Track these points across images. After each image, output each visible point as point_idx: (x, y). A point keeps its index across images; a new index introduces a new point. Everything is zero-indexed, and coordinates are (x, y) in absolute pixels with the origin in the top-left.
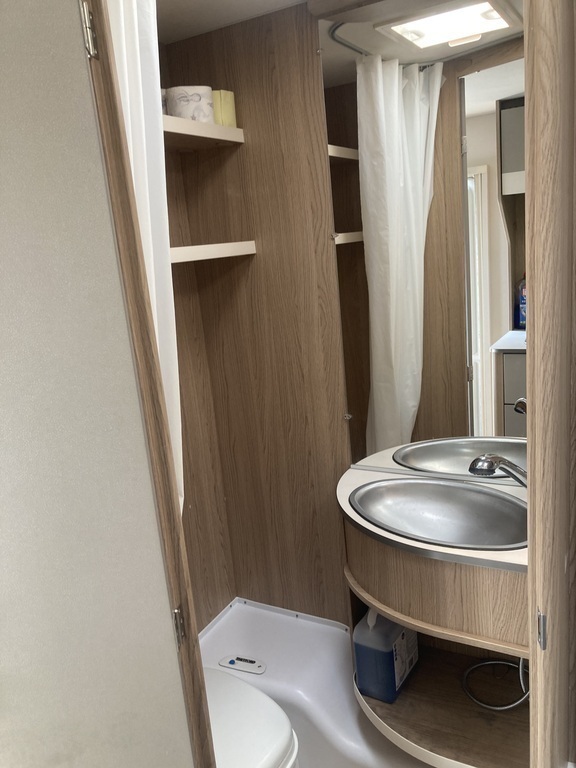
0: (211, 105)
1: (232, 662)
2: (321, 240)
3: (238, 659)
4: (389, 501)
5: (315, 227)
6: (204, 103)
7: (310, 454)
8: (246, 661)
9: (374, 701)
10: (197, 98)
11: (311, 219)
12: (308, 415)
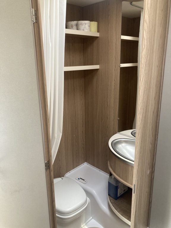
0: (89, 26)
1: (79, 179)
2: (116, 67)
3: (81, 178)
4: (124, 144)
5: (115, 63)
6: (87, 26)
7: (107, 127)
8: (82, 179)
9: (111, 198)
10: (85, 24)
11: (114, 60)
12: (108, 116)
